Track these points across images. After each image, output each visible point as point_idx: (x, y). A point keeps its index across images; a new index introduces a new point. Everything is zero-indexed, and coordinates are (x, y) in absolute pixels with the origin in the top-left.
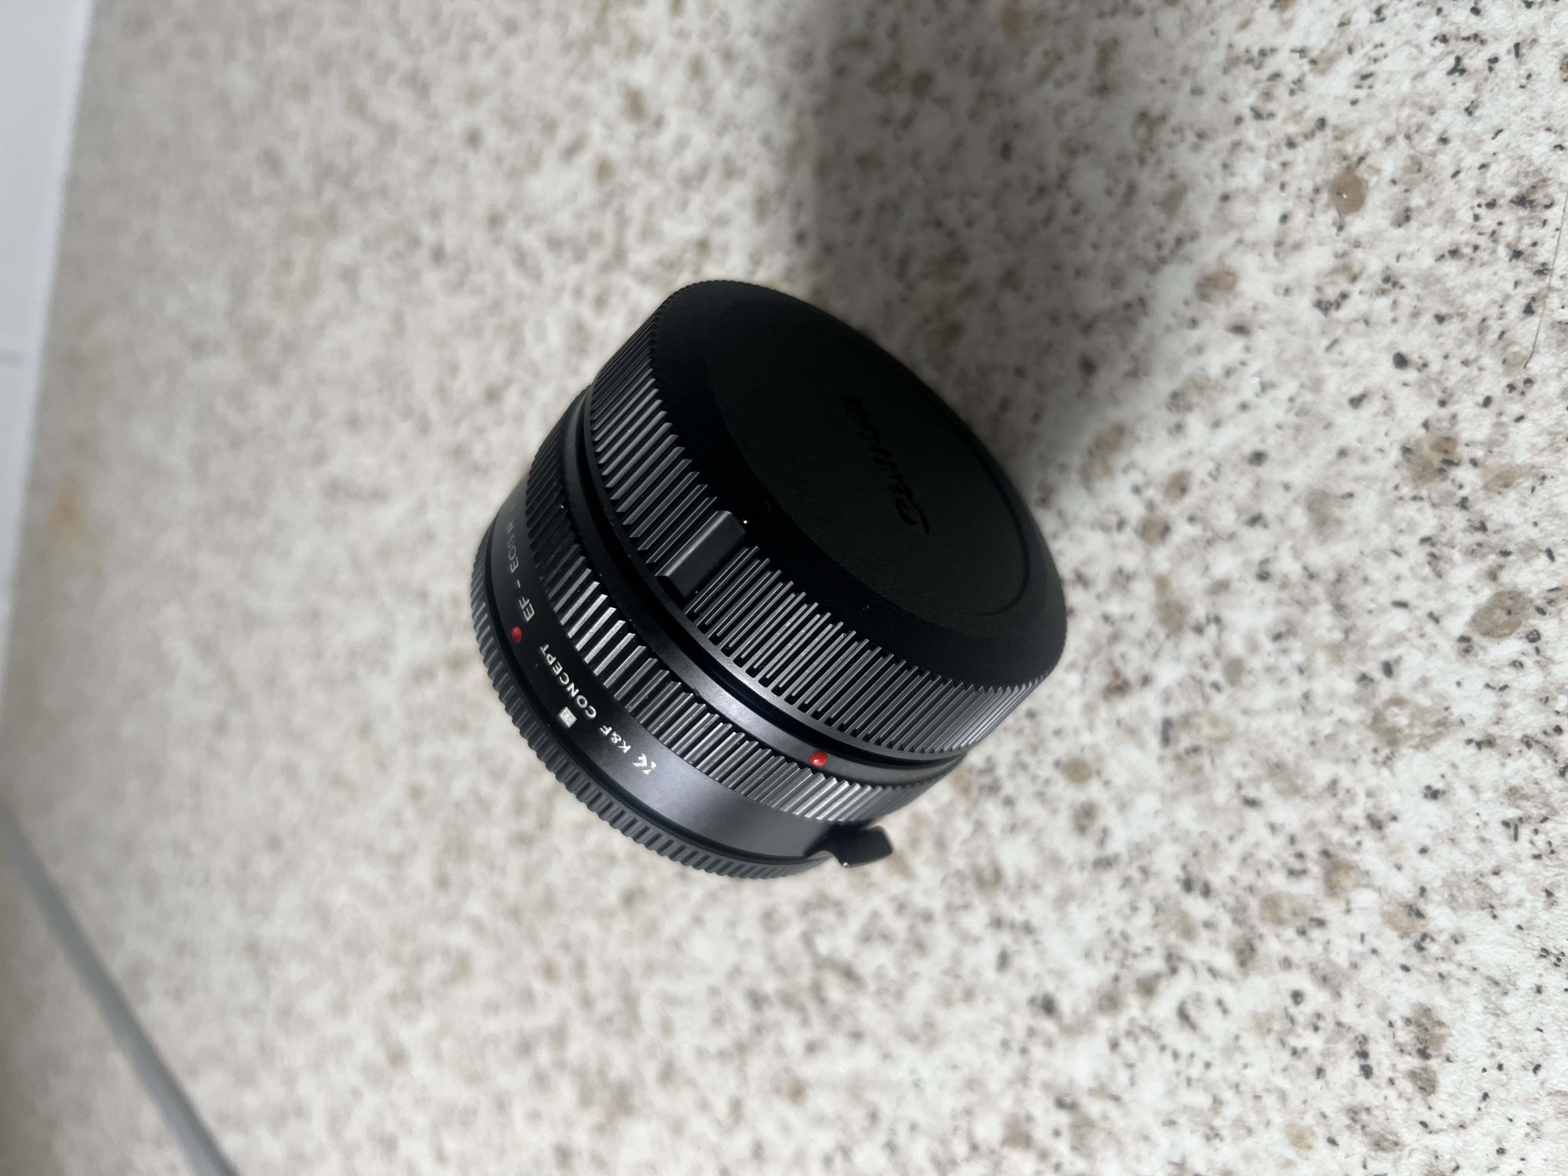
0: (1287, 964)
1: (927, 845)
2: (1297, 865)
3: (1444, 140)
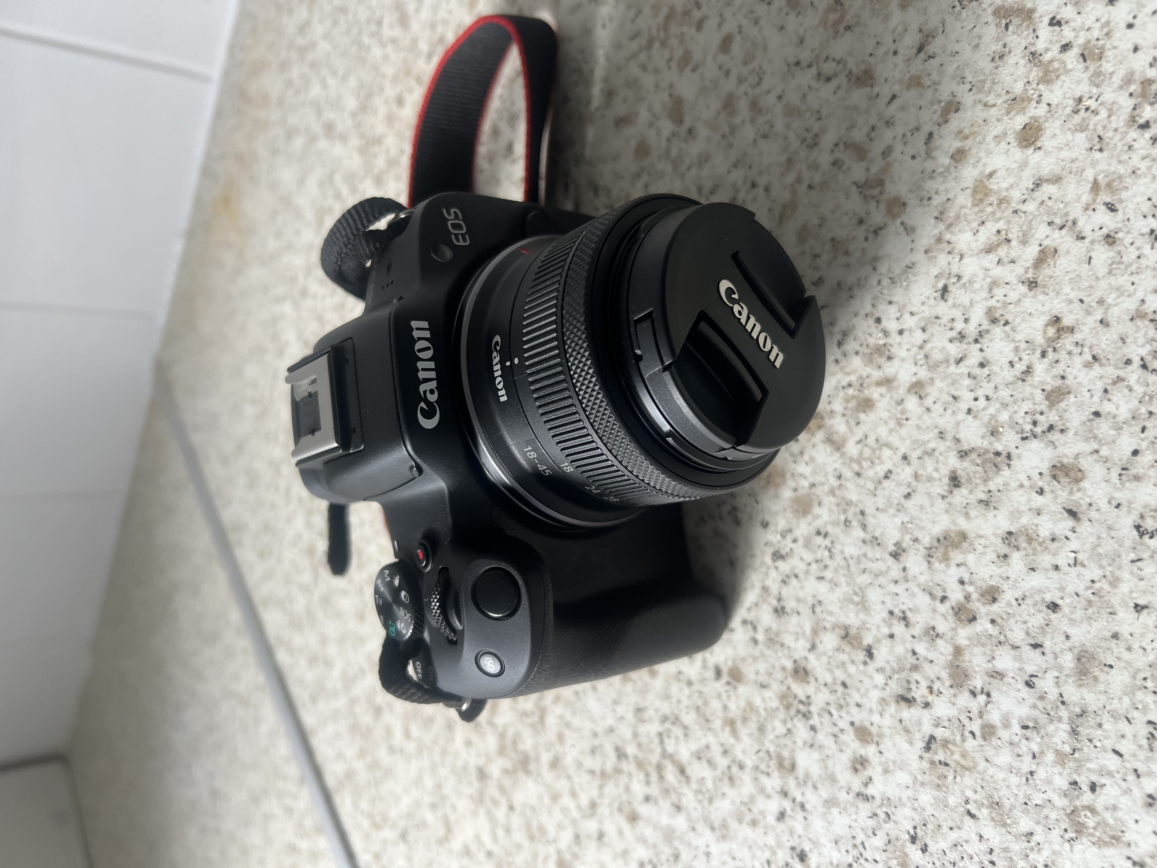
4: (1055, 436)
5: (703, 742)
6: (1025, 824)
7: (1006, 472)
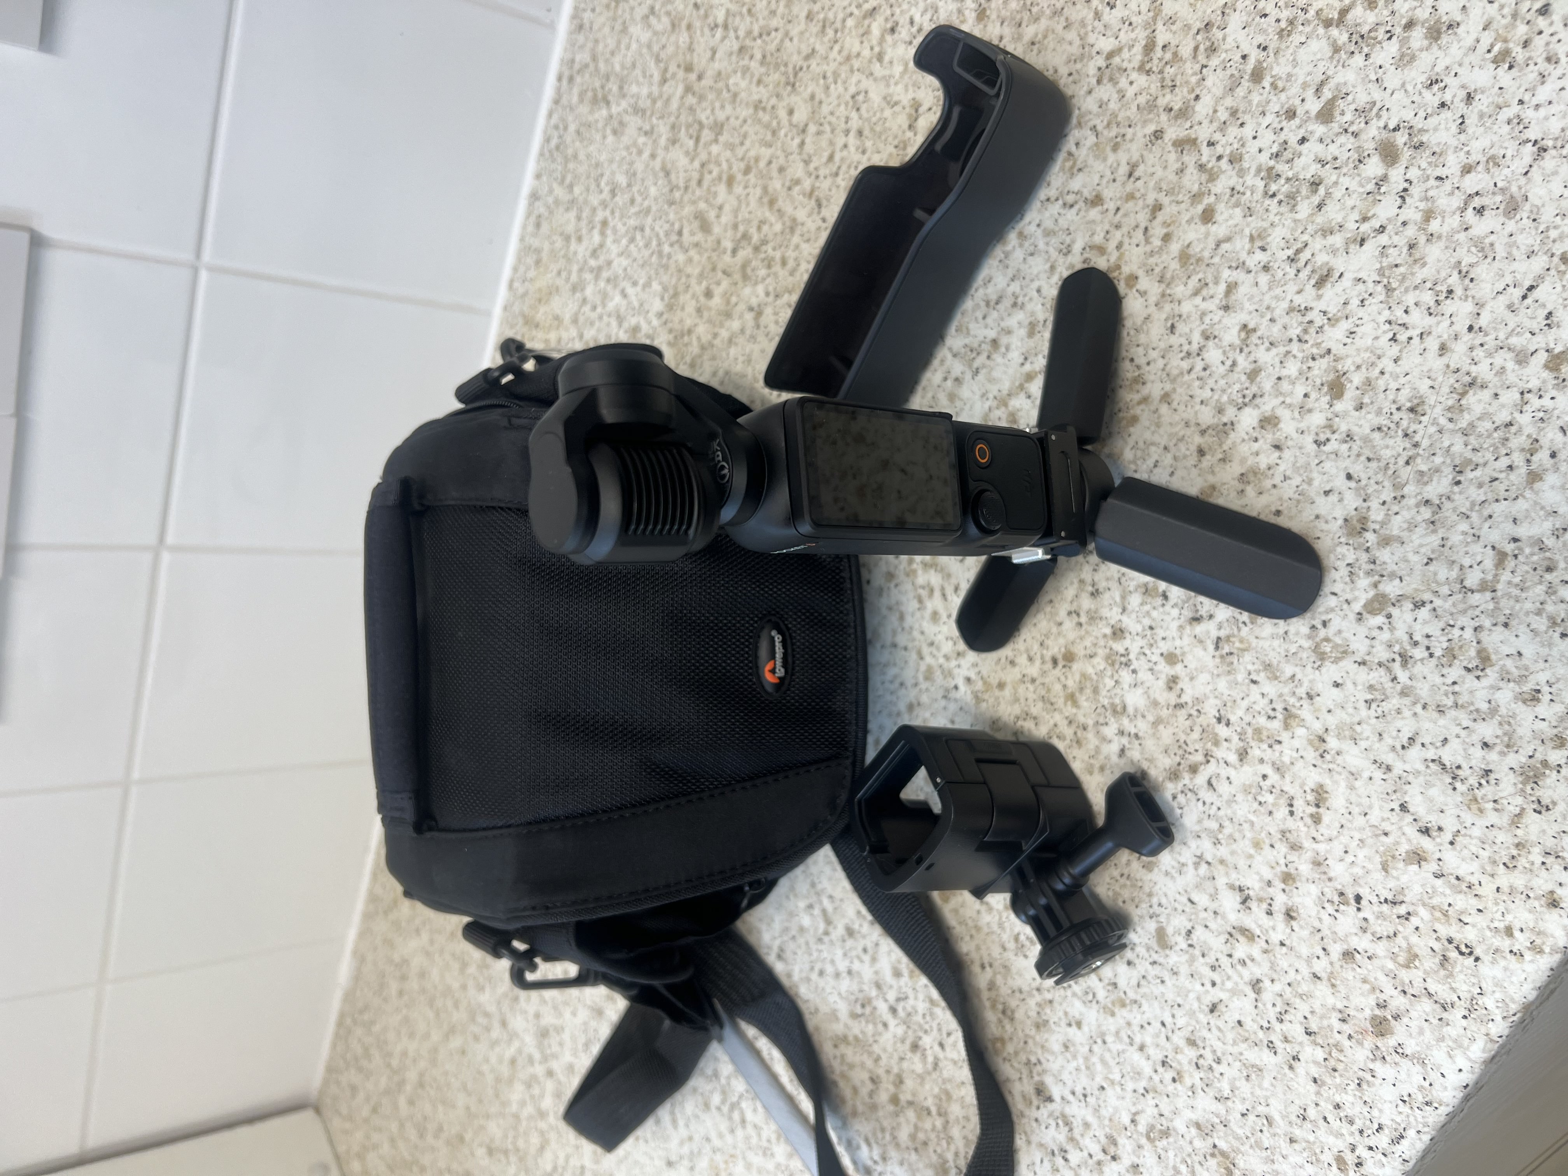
0: (1262, 761)
1: (1088, 691)
2: (1272, 714)
3: (1382, 373)
4: (1258, 401)
5: (1052, 722)
6: (1288, 670)
7: (1232, 435)
